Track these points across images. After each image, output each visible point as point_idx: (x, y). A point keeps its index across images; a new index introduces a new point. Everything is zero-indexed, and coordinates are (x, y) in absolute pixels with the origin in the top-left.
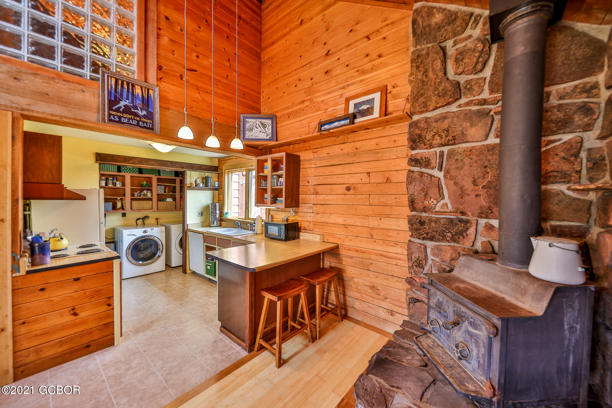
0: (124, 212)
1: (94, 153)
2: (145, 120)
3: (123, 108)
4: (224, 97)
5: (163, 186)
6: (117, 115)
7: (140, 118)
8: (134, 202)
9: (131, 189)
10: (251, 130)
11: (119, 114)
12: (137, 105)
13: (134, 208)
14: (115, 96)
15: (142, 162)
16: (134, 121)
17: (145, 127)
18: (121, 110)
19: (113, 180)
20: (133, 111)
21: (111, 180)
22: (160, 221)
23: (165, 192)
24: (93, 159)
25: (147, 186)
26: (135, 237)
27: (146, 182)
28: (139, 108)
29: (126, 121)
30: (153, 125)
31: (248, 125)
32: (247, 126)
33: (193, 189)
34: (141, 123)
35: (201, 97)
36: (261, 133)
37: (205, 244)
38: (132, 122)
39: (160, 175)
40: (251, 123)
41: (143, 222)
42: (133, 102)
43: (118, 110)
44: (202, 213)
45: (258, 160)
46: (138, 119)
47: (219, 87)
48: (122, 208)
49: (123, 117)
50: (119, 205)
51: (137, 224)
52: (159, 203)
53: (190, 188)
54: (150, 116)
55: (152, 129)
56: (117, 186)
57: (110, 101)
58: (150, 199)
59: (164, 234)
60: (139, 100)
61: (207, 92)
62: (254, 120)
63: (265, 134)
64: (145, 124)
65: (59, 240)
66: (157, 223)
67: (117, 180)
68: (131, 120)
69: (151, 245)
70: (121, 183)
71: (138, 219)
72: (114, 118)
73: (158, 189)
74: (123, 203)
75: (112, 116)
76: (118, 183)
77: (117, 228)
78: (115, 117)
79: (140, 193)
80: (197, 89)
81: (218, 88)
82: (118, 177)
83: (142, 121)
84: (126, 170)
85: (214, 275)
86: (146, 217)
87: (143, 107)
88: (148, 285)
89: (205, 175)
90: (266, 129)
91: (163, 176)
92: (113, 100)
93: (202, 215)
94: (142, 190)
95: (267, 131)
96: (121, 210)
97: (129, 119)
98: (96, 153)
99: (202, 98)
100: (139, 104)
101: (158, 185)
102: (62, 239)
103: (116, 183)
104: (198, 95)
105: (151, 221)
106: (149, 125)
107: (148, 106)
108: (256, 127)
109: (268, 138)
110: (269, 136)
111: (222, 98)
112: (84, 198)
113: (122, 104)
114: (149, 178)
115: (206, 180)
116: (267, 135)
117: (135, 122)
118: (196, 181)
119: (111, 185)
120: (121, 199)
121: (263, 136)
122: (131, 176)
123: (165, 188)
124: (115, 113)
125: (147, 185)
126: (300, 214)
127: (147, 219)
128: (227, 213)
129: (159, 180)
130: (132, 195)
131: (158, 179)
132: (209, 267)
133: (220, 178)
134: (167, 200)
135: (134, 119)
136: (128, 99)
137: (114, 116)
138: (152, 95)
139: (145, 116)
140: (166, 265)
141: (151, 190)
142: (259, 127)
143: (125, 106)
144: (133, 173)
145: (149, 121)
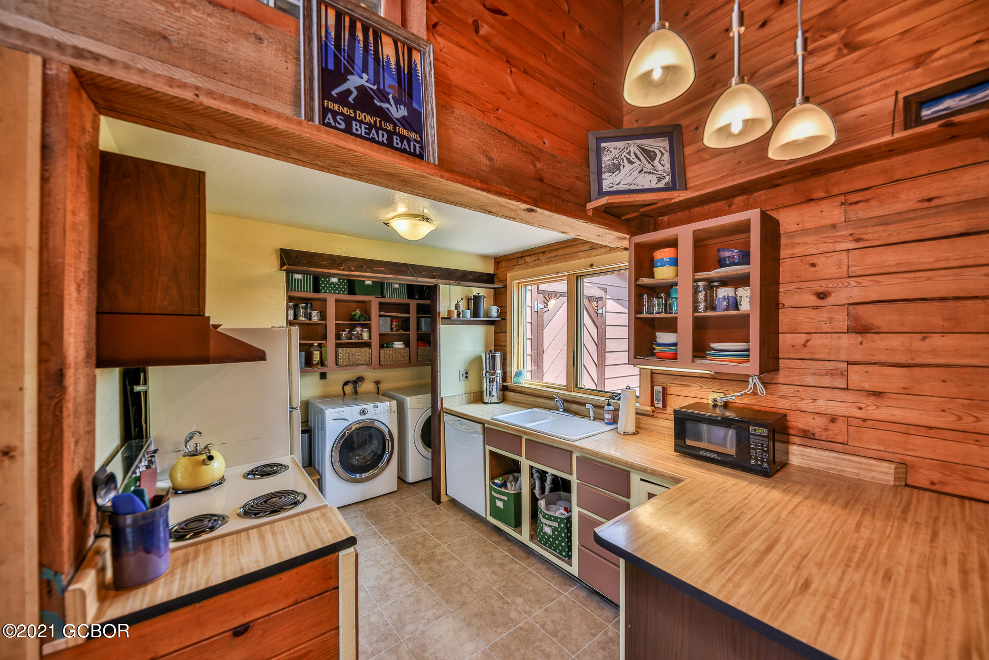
0: (323, 370)
1: (276, 250)
2: (405, 132)
3: (355, 93)
4: (557, 88)
5: (389, 319)
6: (342, 114)
7: (395, 125)
8: (340, 350)
9: (337, 324)
10: (616, 168)
11: (345, 110)
12: (387, 89)
13: (341, 362)
14: (337, 60)
15: (362, 266)
16: (380, 132)
17: (403, 151)
18: (351, 99)
19: (306, 308)
20: (379, 104)
21: (303, 308)
22: (382, 386)
23: (392, 330)
24: (275, 261)
25: (362, 319)
26: (346, 424)
27: (360, 310)
28: (390, 96)
29: (363, 131)
30: (421, 148)
31: (608, 157)
32: (606, 159)
33: (454, 322)
34: (396, 140)
35: (514, 82)
36: (642, 175)
37: (488, 448)
38: (376, 136)
39: (383, 296)
40: (615, 153)
41: (355, 388)
42: (376, 81)
43: (342, 98)
44: (467, 373)
45: (638, 246)
46: (390, 127)
47: (549, 60)
48: (322, 363)
49: (355, 119)
50: (316, 357)
51: (345, 394)
52: (383, 350)
53: (448, 319)
54: (414, 122)
55: (421, 157)
56: (313, 319)
57: (324, 71)
58: (367, 345)
59: (395, 415)
60: (391, 75)
61: (525, 72)
62: (621, 144)
63: (655, 177)
64: (405, 142)
65: (204, 463)
66: (376, 391)
67: (312, 309)
68: (374, 131)
69: (371, 436)
70: (319, 314)
71: (346, 383)
72: (335, 121)
73: (380, 324)
74: (323, 353)
75: (329, 116)
76: (314, 313)
77: (312, 401)
78: (338, 118)
79: (349, 332)
80: (508, 62)
81: (547, 63)
82: (314, 303)
83: (398, 134)
84: (328, 288)
85: (513, 523)
86: (360, 379)
87: (400, 95)
88: (375, 533)
89: (471, 292)
90: (656, 163)
91: (388, 299)
92: (331, 71)
93: (466, 377)
94: (352, 328)
95: (659, 167)
96: (319, 366)
97: (370, 127)
98: (282, 250)
99: (517, 87)
100: (390, 87)
101: (380, 316)
102: (211, 458)
103: (311, 313)
104: (509, 78)
105: (367, 386)
106: (415, 146)
107: (410, 95)
108: (628, 160)
109: (661, 185)
110: (664, 181)
111: (554, 89)
112: (260, 356)
113: (354, 82)
114: (364, 302)
115: (475, 303)
116: (660, 179)
117: (382, 137)
118: (457, 307)
119: (302, 319)
120: (320, 345)
121: (648, 181)
122: (337, 301)
123: (392, 322)
124: (336, 107)
125: (361, 316)
126: (784, 390)
127: (360, 383)
128: (518, 374)
129: (382, 306)
130: (338, 337)
131: (380, 304)
132: (500, 504)
133: (500, 296)
134: (395, 346)
135: (381, 128)
136: (365, 70)
137: (335, 114)
138: (419, 68)
139: (404, 122)
140: (398, 477)
141: (368, 326)
142: (636, 160)
143: (361, 89)
144: (339, 293)
145: (412, 135)
